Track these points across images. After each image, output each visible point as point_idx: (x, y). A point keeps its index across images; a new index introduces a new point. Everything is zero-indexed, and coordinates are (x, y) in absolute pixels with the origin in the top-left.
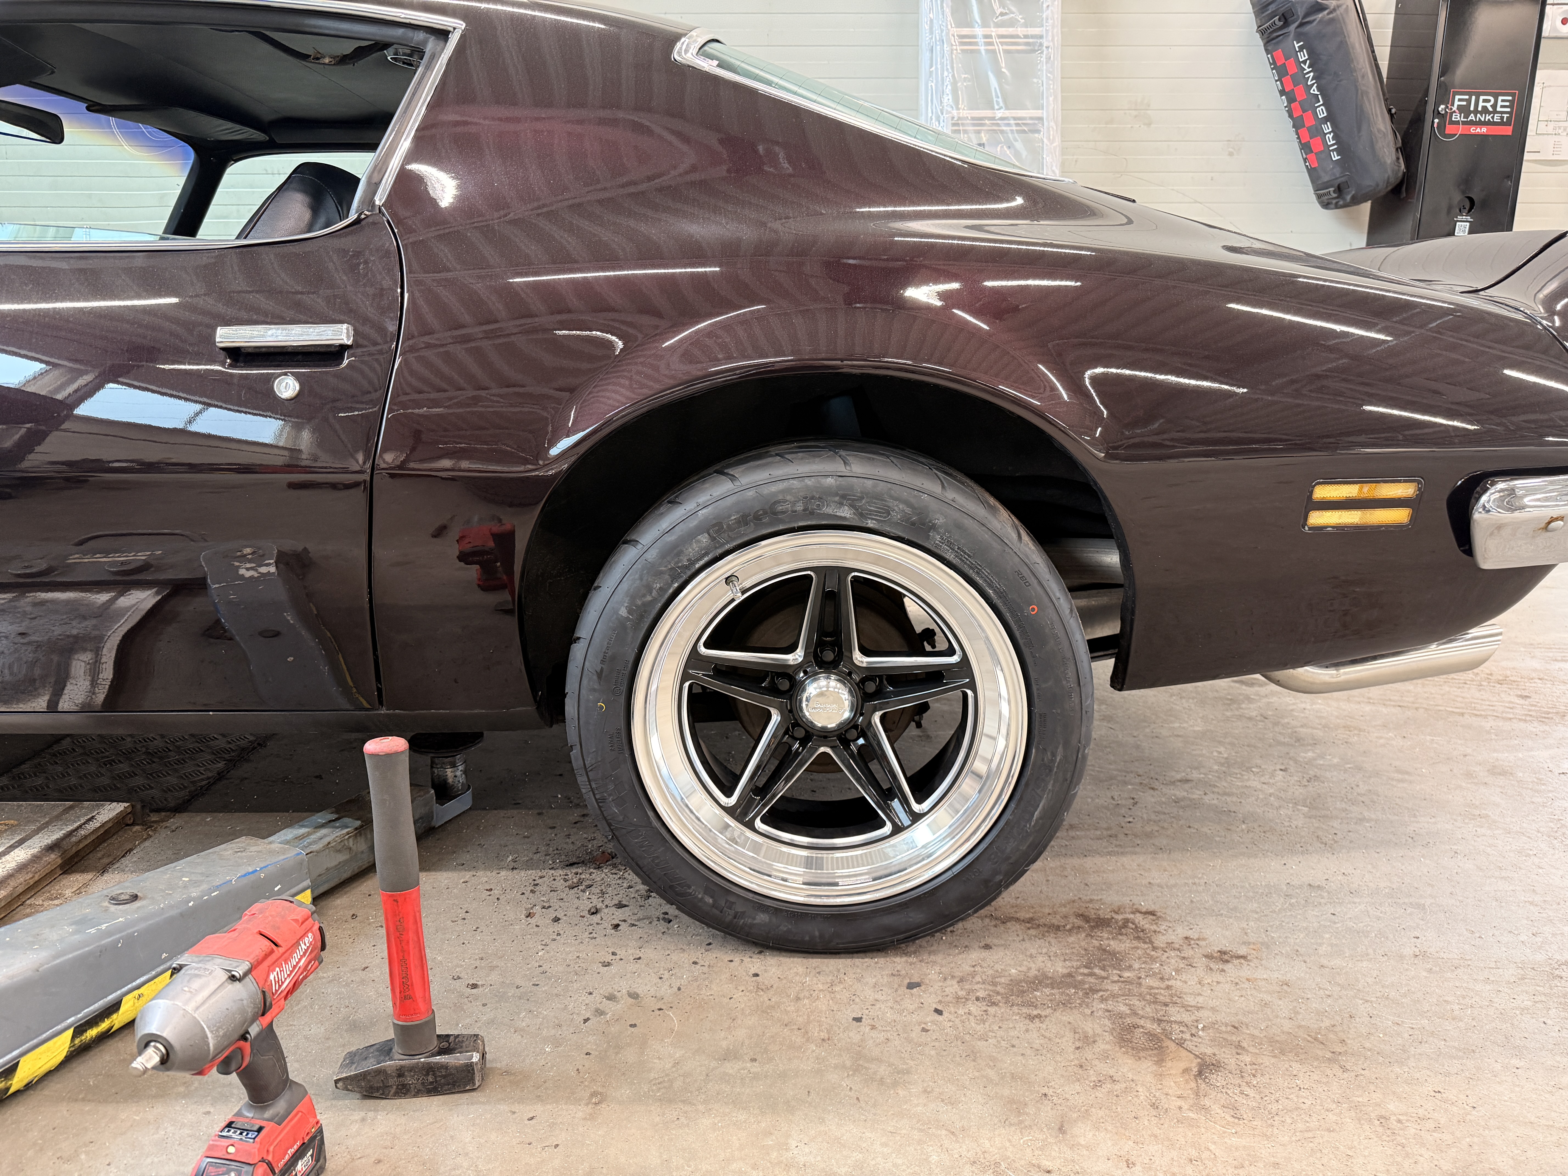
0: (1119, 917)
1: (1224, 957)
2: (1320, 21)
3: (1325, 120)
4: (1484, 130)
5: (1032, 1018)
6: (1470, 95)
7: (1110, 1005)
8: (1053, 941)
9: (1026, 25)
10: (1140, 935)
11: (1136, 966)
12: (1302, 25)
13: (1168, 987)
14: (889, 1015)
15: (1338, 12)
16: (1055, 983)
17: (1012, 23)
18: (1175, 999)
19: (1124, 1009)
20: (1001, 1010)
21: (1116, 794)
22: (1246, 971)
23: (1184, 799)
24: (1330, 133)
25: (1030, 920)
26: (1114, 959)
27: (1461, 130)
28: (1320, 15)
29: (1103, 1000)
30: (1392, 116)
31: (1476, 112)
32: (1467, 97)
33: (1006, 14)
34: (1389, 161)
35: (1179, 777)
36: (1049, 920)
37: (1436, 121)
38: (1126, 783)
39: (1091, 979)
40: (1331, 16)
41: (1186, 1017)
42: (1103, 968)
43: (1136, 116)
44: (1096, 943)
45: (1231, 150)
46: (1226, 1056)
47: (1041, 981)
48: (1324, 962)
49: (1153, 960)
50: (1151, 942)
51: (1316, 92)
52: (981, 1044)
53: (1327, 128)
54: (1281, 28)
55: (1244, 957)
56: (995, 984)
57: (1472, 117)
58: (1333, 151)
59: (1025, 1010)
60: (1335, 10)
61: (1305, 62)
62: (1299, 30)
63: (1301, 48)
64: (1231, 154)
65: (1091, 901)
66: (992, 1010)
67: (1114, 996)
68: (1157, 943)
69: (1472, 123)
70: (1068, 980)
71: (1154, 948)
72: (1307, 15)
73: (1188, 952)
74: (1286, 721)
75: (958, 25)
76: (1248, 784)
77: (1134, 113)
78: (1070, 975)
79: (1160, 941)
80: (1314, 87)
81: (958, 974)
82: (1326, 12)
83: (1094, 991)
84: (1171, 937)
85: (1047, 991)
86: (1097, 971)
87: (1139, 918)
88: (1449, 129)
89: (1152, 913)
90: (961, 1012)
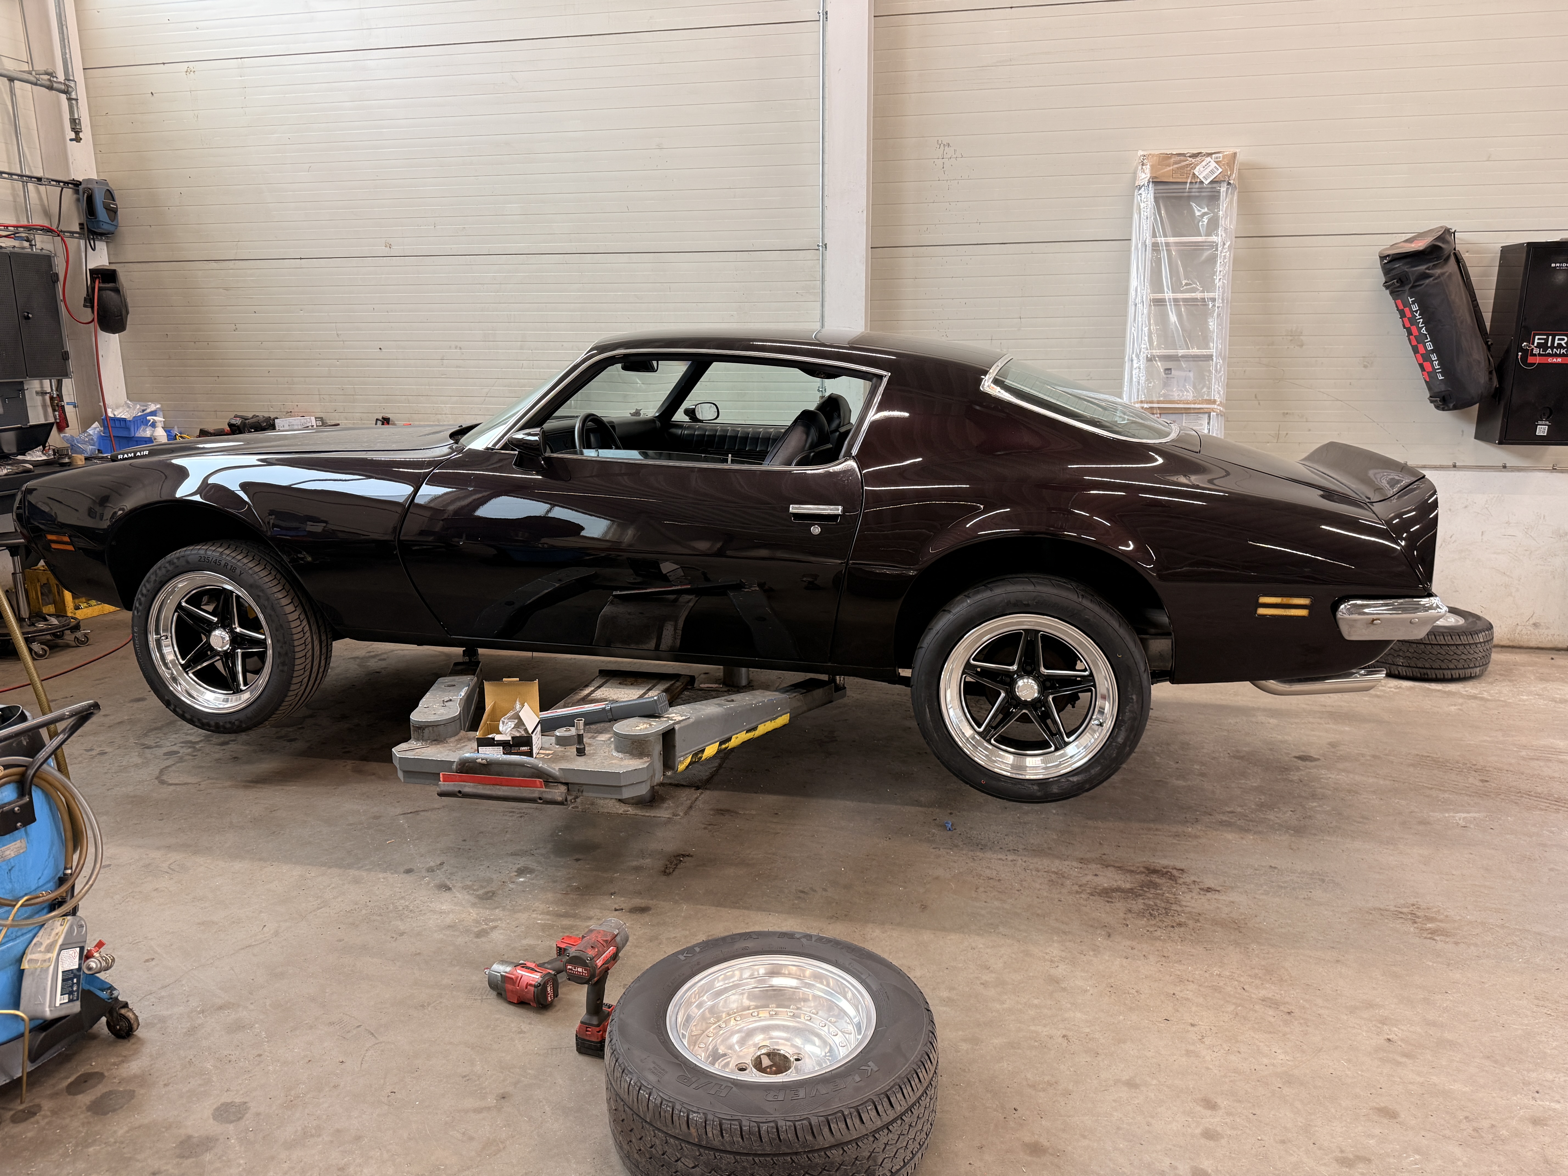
0: (1165, 870)
1: (1209, 890)
2: (1427, 285)
3: (1432, 351)
4: (1559, 360)
5: (1108, 902)
6: (1548, 336)
7: (1146, 901)
8: (1128, 876)
9: (1203, 292)
10: (1172, 878)
11: (1164, 889)
12: (1413, 287)
13: (1176, 898)
14: (1045, 894)
15: (1442, 278)
16: (1122, 891)
17: (1194, 290)
18: (1177, 902)
19: (1151, 903)
20: (1097, 898)
21: (1188, 816)
22: (1217, 896)
23: (1226, 821)
24: (1436, 360)
25: (1119, 867)
26: (1156, 886)
27: (1538, 360)
28: (1427, 281)
29: (1143, 899)
30: (1489, 348)
31: (1552, 347)
32: (1545, 337)
33: (1190, 284)
34: (1482, 381)
35: (1229, 810)
36: (1129, 868)
37: (1520, 354)
38: (1196, 811)
39: (1141, 892)
40: (1436, 281)
41: (1179, 909)
42: (1148, 888)
43: (1291, 340)
44: (1149, 878)
45: (1365, 363)
46: (1191, 923)
47: (1118, 889)
48: (1257, 896)
49: (1174, 887)
50: (1176, 881)
51: (1425, 332)
52: (1084, 908)
53: (1434, 357)
54: (1398, 287)
55: (1218, 891)
56: (1095, 889)
57: (1549, 351)
58: (1439, 372)
59: (1106, 899)
60: (1439, 277)
61: (1416, 311)
62: (1412, 290)
63: (1413, 302)
64: (1365, 366)
65: (1154, 862)
66: (1091, 897)
67: (1149, 898)
68: (1178, 882)
69: (1549, 355)
70: (1131, 890)
71: (1176, 883)
72: (1417, 280)
73: (1192, 886)
74: (1313, 784)
75: (1153, 292)
76: (1266, 817)
77: (1290, 338)
78: (1132, 889)
79: (1180, 881)
80: (1424, 329)
81: (1080, 883)
82: (1431, 279)
83: (1140, 895)
84: (1188, 880)
85: (1119, 894)
86: (1145, 889)
87: (1175, 872)
88: (1530, 360)
89: (1182, 870)
90: (1078, 896)
